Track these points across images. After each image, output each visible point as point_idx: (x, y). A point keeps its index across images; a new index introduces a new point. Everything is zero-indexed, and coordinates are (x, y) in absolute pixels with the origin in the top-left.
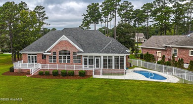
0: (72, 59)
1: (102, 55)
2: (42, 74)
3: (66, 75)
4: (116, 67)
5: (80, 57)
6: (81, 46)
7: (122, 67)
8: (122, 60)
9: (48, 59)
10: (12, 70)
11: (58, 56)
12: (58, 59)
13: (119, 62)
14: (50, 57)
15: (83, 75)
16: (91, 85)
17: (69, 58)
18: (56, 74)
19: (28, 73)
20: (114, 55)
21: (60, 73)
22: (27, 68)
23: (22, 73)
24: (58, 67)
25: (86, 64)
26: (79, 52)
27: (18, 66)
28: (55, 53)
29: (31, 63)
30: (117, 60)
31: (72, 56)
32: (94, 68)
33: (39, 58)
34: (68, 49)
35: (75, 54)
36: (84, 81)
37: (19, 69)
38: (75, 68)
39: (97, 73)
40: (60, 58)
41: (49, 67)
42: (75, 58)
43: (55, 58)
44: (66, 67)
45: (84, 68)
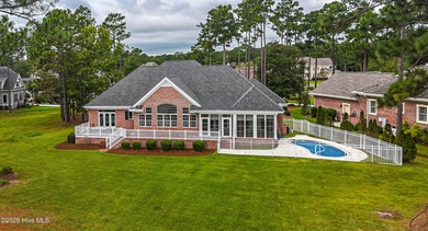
0: (180, 120)
1: (235, 113)
2: (127, 147)
3: (170, 148)
4: (260, 134)
5: (194, 117)
6: (196, 95)
7: (270, 135)
8: (270, 122)
9: (136, 120)
10: (72, 139)
11: (155, 114)
12: (155, 120)
13: (266, 126)
14: (142, 117)
15: (200, 148)
16: (213, 166)
17: (174, 118)
18: (152, 147)
19: (102, 145)
20: (255, 113)
21: (159, 145)
22: (100, 135)
23: (90, 145)
24: (155, 134)
25: (205, 129)
26: (193, 107)
27: (83, 132)
28: (149, 110)
29: (105, 128)
30: (261, 122)
31: (179, 114)
32: (220, 136)
33: (120, 117)
34: (174, 102)
35: (185, 110)
36: (202, 158)
37: (86, 139)
38: (186, 135)
39: (225, 145)
40: (160, 117)
41: (139, 134)
42: (185, 118)
43: (149, 117)
44: (169, 135)
45: (201, 136)
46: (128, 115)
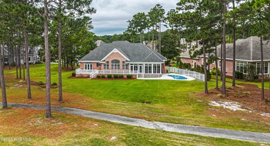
0: (121, 66)
1: (144, 63)
2: (98, 77)
3: (116, 77)
4: (154, 72)
5: (127, 65)
6: (128, 56)
7: (159, 72)
8: (159, 67)
9: (103, 66)
10: (74, 75)
11: (110, 64)
12: (110, 67)
13: (157, 69)
14: (105, 65)
15: (130, 77)
16: (135, 83)
17: (119, 65)
18: (110, 77)
19: (88, 77)
20: (152, 63)
21: (113, 76)
22: (87, 73)
23: (83, 77)
24: (111, 72)
25: (132, 70)
26: (127, 61)
28: (108, 62)
29: (87, 70)
30: (155, 67)
31: (121, 64)
32: (138, 73)
33: (94, 66)
34: (118, 59)
35: (123, 62)
36: (131, 81)
37: (81, 75)
38: (124, 72)
39: (140, 76)
40: (112, 65)
41: (104, 72)
42: (123, 66)
43: (108, 65)
44: (117, 72)
45: (130, 73)
46: (98, 65)
